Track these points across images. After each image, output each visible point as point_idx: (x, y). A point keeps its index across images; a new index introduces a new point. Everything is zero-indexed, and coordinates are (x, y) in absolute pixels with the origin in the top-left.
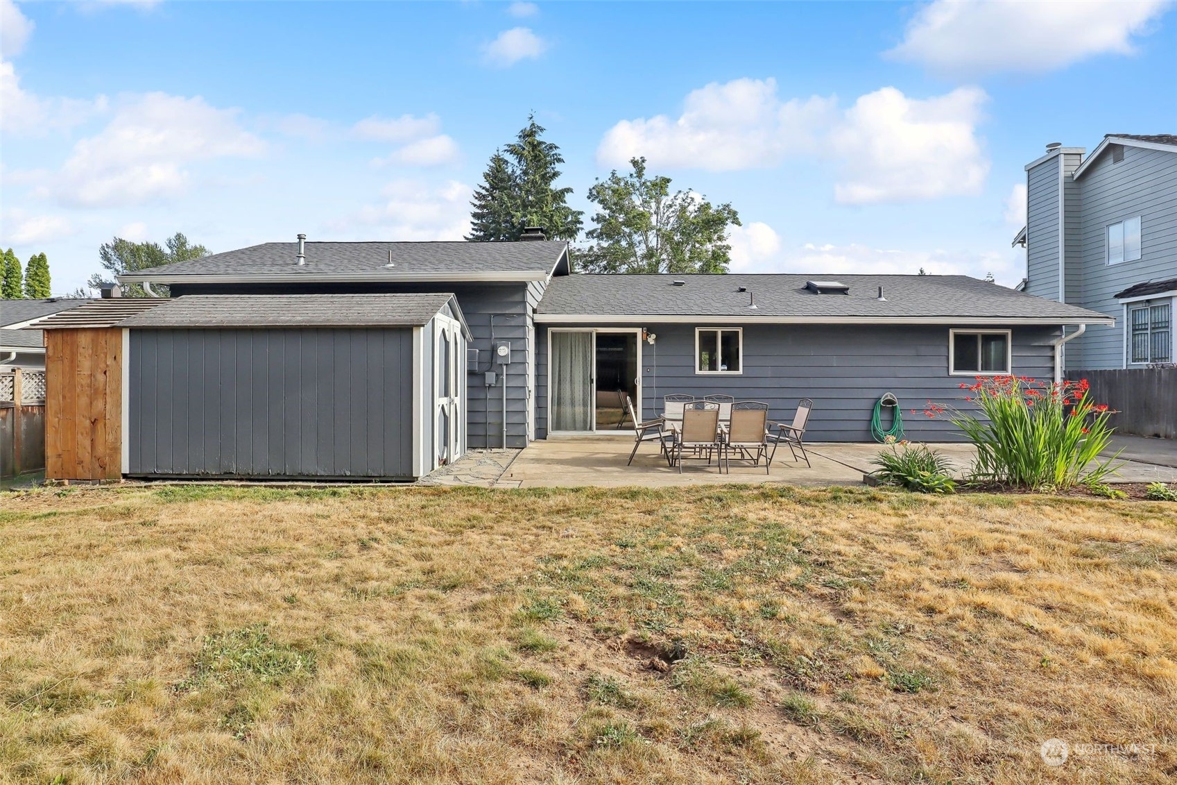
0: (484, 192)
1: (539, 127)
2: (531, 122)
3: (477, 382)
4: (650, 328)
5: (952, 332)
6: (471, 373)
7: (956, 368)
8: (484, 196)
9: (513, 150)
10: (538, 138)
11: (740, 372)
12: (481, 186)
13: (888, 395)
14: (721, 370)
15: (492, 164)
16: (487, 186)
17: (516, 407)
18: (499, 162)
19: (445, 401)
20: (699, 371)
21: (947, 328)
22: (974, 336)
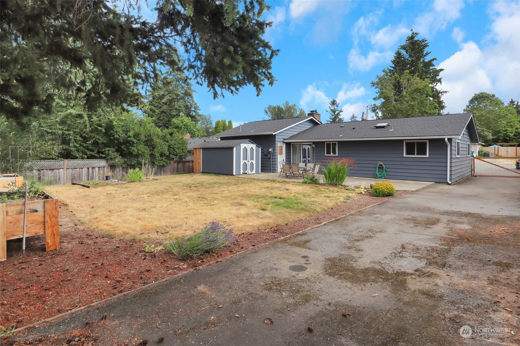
0: (392, 69)
1: (416, 33)
2: (412, 32)
3: (264, 157)
4: (314, 143)
5: (404, 142)
7: (407, 154)
8: (392, 70)
9: (403, 47)
10: (416, 39)
11: (336, 155)
12: (391, 67)
13: (381, 163)
14: (332, 154)
15: (396, 55)
16: (393, 66)
17: (274, 163)
18: (398, 54)
19: (246, 161)
20: (326, 155)
21: (403, 140)
22: (414, 143)
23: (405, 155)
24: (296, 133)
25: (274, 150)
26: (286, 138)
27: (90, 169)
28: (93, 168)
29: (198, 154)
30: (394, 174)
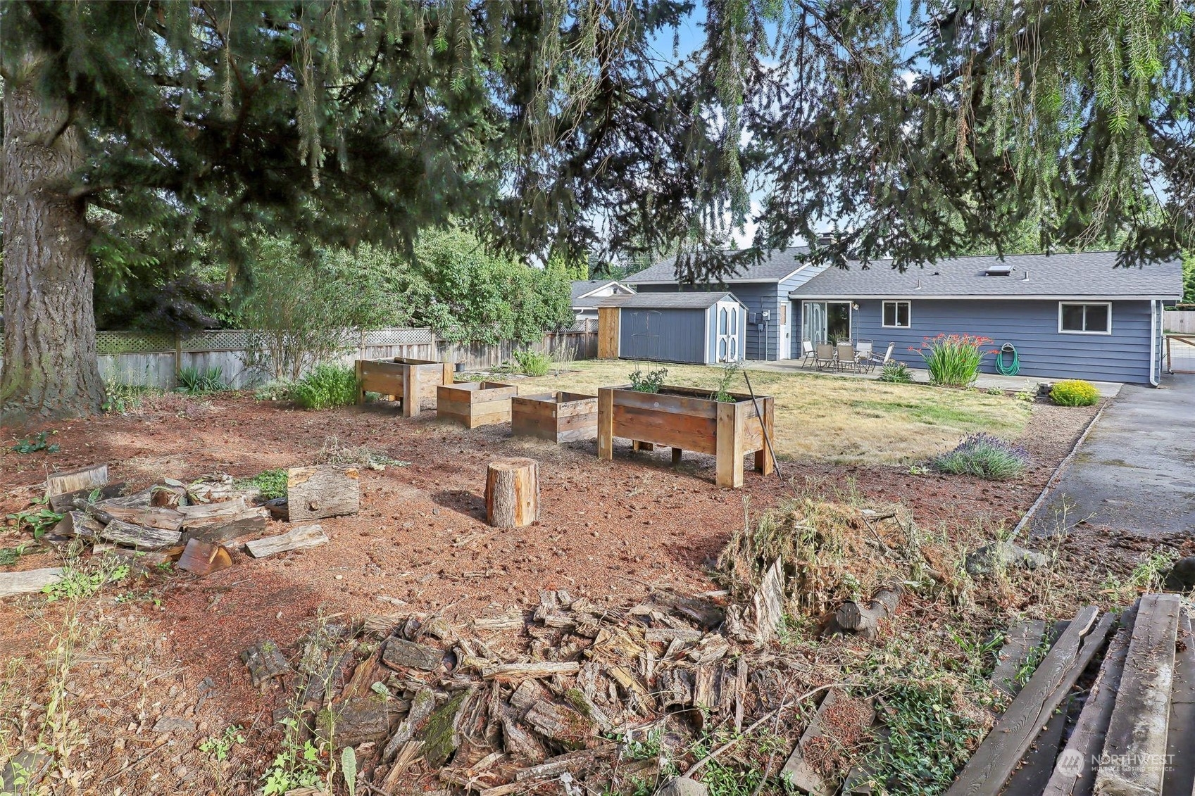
3: (752, 328)
4: (855, 301)
5: (1060, 304)
6: (749, 324)
7: (1064, 328)
11: (909, 326)
13: (1008, 344)
14: (897, 325)
17: (773, 341)
19: (725, 336)
20: (883, 326)
21: (1057, 302)
22: (1081, 307)
23: (1060, 331)
24: (807, 280)
25: (774, 314)
26: (793, 289)
27: (405, 348)
28: (409, 346)
29: (609, 319)
30: (1036, 366)
